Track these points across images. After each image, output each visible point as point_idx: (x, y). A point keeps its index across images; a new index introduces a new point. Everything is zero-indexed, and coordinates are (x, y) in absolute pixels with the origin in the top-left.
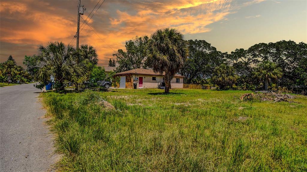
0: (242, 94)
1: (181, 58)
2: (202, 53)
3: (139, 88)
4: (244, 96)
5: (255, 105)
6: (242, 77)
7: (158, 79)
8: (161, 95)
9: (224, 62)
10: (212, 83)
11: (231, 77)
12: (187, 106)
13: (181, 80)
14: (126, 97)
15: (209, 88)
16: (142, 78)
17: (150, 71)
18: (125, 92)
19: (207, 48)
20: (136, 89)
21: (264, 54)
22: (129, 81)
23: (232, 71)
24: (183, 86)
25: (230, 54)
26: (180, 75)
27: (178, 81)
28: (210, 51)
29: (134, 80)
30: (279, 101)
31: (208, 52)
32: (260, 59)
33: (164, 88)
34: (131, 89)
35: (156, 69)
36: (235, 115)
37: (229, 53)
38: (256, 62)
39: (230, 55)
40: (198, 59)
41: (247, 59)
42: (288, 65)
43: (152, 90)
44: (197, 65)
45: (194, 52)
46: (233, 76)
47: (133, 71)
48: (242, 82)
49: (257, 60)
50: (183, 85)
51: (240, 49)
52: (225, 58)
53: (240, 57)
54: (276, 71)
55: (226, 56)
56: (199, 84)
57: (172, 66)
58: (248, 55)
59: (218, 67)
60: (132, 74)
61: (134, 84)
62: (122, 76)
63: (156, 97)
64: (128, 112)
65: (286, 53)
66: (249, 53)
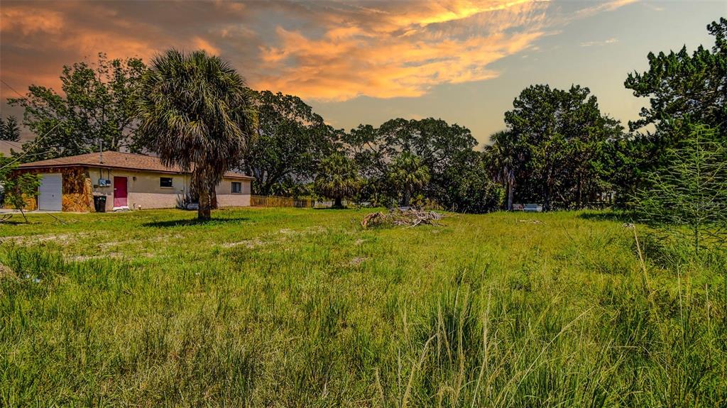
0: (365, 213)
1: (238, 132)
2: (294, 125)
3: (115, 208)
4: (368, 219)
5: (383, 234)
6: (371, 181)
7: (179, 182)
8: (185, 226)
9: (339, 150)
10: (317, 194)
11: (350, 181)
12: (252, 247)
13: (246, 186)
14: (63, 237)
15: (309, 204)
16: (125, 180)
17: (151, 161)
18: (58, 223)
19: (305, 116)
20: (104, 211)
21: (404, 139)
22: (77, 187)
23: (353, 168)
24: (251, 201)
25: (350, 133)
26: (242, 175)
27: (236, 189)
28: (310, 123)
29: (95, 187)
30: (419, 224)
31: (307, 124)
32: (398, 148)
33: (197, 206)
34: (82, 212)
35: (167, 156)
36: (348, 255)
37: (348, 132)
38: (392, 154)
39: (349, 135)
40: (284, 138)
41: (378, 146)
42: (437, 161)
43: (159, 214)
44: (283, 151)
45: (275, 120)
46: (354, 178)
47: (91, 159)
48: (372, 191)
49: (394, 150)
50: (249, 199)
51: (367, 126)
52: (339, 141)
53: (366, 141)
54: (420, 171)
55: (342, 137)
56: (290, 195)
57: (215, 151)
58: (380, 139)
59: (327, 160)
60: (86, 168)
61: (96, 198)
62: (48, 172)
63: (171, 231)
64: (65, 279)
65: (436, 141)
66: (380, 134)
